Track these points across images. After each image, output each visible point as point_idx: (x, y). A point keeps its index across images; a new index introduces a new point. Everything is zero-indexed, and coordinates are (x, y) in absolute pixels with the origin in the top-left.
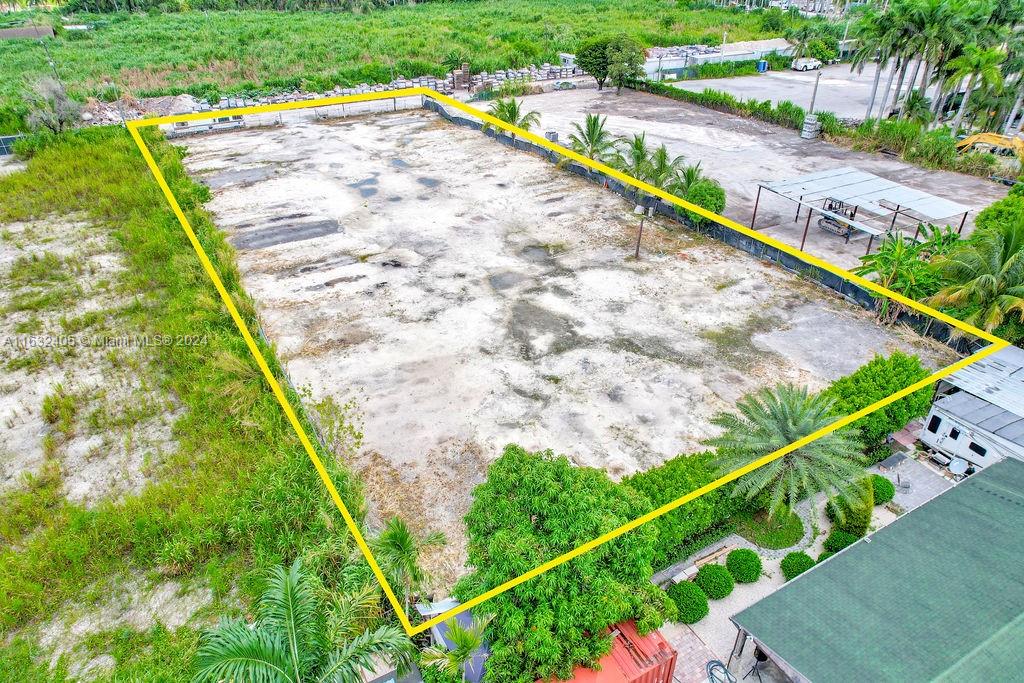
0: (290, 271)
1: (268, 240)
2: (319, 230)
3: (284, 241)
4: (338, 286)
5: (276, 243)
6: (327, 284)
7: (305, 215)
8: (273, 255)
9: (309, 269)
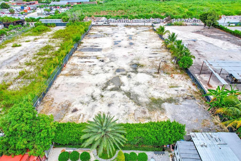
0: (82, 58)
1: (85, 50)
2: (97, 50)
3: (88, 51)
4: (87, 63)
5: (86, 51)
6: (85, 62)
7: (98, 46)
8: (83, 53)
9: (86, 58)
